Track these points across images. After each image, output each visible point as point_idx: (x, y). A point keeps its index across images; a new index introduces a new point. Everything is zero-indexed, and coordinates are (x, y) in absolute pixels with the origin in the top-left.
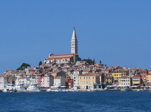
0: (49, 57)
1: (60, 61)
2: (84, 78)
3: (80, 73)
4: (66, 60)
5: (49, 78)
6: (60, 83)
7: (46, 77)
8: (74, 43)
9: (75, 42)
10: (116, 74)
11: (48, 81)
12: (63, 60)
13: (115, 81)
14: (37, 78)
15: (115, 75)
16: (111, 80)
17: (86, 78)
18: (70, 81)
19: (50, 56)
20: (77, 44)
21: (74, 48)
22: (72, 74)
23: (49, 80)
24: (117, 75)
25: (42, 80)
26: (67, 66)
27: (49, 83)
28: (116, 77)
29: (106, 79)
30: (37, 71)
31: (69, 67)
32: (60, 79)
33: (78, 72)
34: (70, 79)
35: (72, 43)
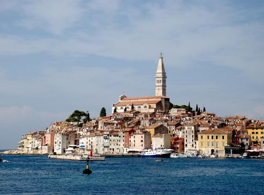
0: (120, 101)
1: (140, 107)
2: (208, 137)
3: (195, 128)
4: (150, 107)
5: (143, 135)
6: (163, 144)
7: (138, 134)
8: (161, 79)
9: (163, 77)
10: (255, 131)
11: (142, 141)
12: (145, 107)
13: (254, 142)
14: (122, 137)
15: (253, 133)
16: (247, 140)
17: (210, 137)
18: (178, 141)
19: (121, 99)
20: (165, 81)
21: (161, 88)
22: (177, 130)
23: (143, 139)
24: (257, 133)
25: (132, 139)
26: (164, 117)
27: (143, 143)
28: (255, 135)
29: (240, 140)
30: (117, 125)
31: (167, 118)
32: (163, 138)
33: (193, 128)
34: (178, 138)
35: (157, 79)
